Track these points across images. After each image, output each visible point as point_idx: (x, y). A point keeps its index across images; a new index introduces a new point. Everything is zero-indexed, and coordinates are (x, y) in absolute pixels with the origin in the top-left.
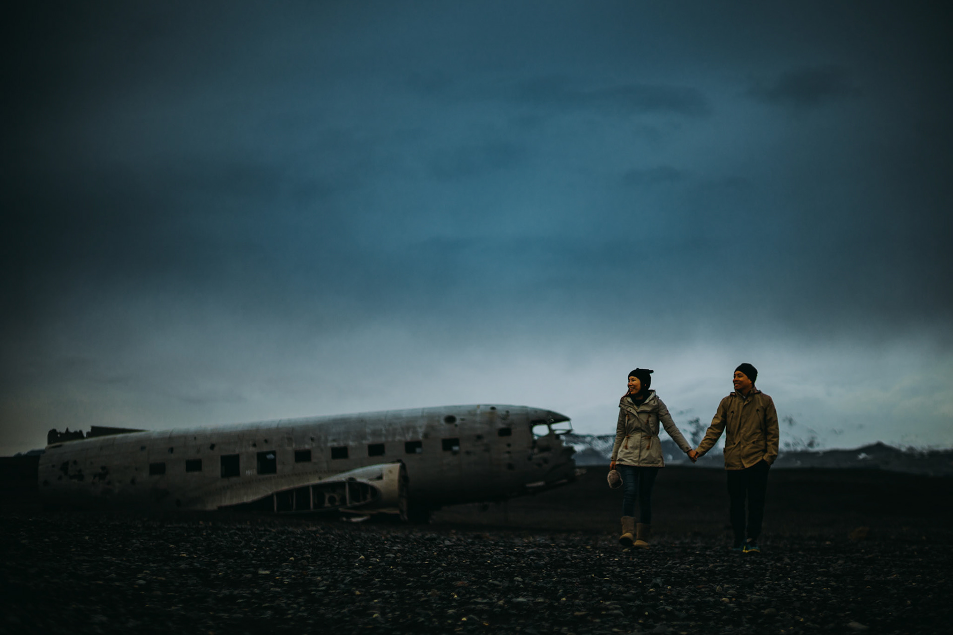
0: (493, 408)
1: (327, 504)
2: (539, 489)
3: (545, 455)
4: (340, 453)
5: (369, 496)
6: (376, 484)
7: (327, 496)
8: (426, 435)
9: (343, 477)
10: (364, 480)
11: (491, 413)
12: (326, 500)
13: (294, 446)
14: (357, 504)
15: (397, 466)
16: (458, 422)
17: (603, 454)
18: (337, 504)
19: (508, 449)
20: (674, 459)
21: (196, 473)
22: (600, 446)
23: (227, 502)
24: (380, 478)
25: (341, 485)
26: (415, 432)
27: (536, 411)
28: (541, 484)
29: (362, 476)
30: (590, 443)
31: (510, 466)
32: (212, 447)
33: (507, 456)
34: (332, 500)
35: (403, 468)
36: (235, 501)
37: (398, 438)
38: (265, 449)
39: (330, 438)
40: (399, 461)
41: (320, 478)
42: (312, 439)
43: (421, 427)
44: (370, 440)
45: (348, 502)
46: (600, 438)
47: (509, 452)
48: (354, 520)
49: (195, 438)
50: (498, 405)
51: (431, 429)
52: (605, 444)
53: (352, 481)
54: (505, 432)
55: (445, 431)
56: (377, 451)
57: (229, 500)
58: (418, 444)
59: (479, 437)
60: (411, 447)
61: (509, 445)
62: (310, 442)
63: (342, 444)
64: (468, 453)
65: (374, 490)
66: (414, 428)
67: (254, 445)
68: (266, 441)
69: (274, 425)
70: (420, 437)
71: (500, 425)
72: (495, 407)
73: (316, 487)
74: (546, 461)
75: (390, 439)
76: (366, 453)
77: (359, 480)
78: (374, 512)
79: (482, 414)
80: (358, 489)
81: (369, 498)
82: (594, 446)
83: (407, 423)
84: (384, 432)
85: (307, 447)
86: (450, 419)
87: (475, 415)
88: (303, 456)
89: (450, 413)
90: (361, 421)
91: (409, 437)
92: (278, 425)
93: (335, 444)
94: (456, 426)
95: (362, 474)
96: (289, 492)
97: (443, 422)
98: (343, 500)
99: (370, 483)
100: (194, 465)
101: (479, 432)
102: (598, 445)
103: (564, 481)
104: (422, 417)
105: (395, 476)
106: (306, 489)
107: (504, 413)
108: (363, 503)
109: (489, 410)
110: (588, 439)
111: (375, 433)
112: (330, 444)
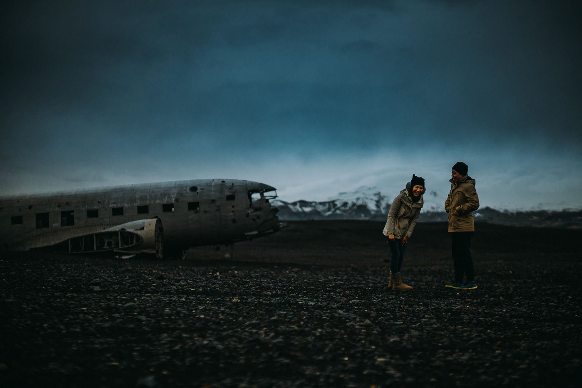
0: (223, 182)
1: (106, 246)
2: (254, 236)
3: (258, 213)
4: (118, 212)
5: (134, 241)
6: (139, 233)
7: (106, 241)
8: (177, 200)
9: (117, 228)
10: (132, 230)
11: (221, 185)
12: (106, 244)
13: (87, 206)
14: (126, 246)
15: (155, 220)
16: (198, 191)
17: (322, 213)
18: (113, 246)
19: (233, 209)
20: (365, 216)
21: (18, 225)
22: (320, 208)
23: (39, 245)
24: (143, 228)
25: (115, 233)
26: (169, 197)
27: (252, 183)
28: (255, 232)
29: (130, 228)
30: (314, 207)
31: (234, 221)
32: (30, 207)
33: (232, 214)
34: (109, 244)
35: (159, 222)
36: (45, 244)
37: (157, 201)
38: (67, 209)
39: (112, 202)
40: (156, 217)
41: (104, 229)
42: (99, 202)
43: (174, 194)
44: (138, 203)
45: (120, 245)
46: (321, 203)
47: (233, 212)
48: (124, 257)
49: (18, 202)
50: (226, 180)
51: (180, 194)
52: (324, 207)
53: (123, 231)
54: (231, 198)
55: (190, 197)
56: (143, 211)
57: (40, 244)
58: (172, 205)
59: (213, 201)
60: (167, 208)
61: (233, 207)
62: (98, 204)
63: (119, 205)
64: (205, 212)
65: (138, 237)
66: (169, 194)
67: (59, 206)
68: (67, 203)
69: (74, 193)
70: (173, 201)
71: (227, 193)
72: (225, 181)
73: (98, 235)
74: (258, 217)
75: (152, 202)
76: (136, 212)
77: (128, 230)
78: (139, 252)
79: (216, 185)
80: (127, 236)
81: (135, 243)
82: (317, 208)
83: (165, 191)
84: (148, 197)
85: (95, 207)
86: (194, 189)
87: (211, 186)
88: (93, 214)
89: (193, 185)
90: (133, 190)
91: (165, 201)
92: (76, 193)
93: (115, 206)
94: (197, 193)
95: (130, 226)
96: (80, 238)
97: (188, 191)
98: (117, 244)
99: (135, 232)
100: (17, 220)
101: (213, 198)
102: (319, 208)
103: (272, 231)
104: (175, 187)
105: (153, 227)
106: (91, 236)
107: (231, 185)
108: (130, 246)
109: (220, 182)
110: (314, 204)
111: (141, 198)
112: (111, 206)
